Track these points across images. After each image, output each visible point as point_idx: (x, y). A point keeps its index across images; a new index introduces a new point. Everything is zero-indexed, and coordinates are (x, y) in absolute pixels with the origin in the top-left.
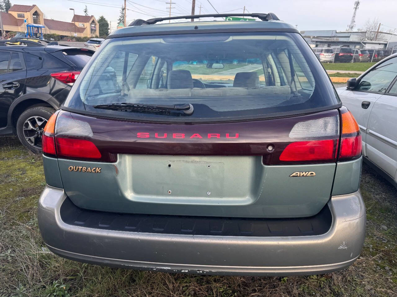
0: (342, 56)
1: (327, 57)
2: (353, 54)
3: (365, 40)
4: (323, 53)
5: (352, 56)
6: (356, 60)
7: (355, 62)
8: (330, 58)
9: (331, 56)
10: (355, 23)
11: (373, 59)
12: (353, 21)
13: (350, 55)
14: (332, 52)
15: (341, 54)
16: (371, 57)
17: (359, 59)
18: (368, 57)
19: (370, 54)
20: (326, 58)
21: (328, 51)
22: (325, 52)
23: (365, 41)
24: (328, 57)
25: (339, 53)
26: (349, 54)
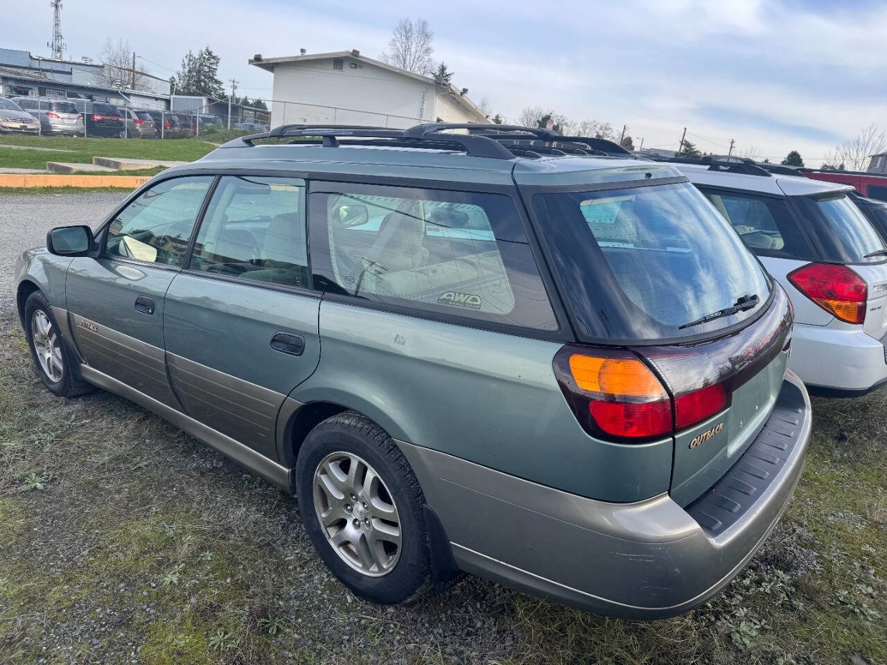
0: (99, 121)
1: (66, 121)
2: (123, 120)
3: (127, 88)
4: (54, 112)
5: (121, 124)
6: (132, 134)
7: (129, 136)
8: (73, 125)
9: (75, 121)
10: (63, 41)
11: (165, 132)
12: (58, 36)
13: (118, 120)
14: (75, 112)
15: (97, 118)
16: (158, 125)
17: (137, 130)
18: (153, 127)
19: (155, 120)
20: (64, 124)
21: (63, 108)
22: (58, 110)
23: (127, 91)
24: (70, 121)
25: (93, 115)
26: (115, 118)
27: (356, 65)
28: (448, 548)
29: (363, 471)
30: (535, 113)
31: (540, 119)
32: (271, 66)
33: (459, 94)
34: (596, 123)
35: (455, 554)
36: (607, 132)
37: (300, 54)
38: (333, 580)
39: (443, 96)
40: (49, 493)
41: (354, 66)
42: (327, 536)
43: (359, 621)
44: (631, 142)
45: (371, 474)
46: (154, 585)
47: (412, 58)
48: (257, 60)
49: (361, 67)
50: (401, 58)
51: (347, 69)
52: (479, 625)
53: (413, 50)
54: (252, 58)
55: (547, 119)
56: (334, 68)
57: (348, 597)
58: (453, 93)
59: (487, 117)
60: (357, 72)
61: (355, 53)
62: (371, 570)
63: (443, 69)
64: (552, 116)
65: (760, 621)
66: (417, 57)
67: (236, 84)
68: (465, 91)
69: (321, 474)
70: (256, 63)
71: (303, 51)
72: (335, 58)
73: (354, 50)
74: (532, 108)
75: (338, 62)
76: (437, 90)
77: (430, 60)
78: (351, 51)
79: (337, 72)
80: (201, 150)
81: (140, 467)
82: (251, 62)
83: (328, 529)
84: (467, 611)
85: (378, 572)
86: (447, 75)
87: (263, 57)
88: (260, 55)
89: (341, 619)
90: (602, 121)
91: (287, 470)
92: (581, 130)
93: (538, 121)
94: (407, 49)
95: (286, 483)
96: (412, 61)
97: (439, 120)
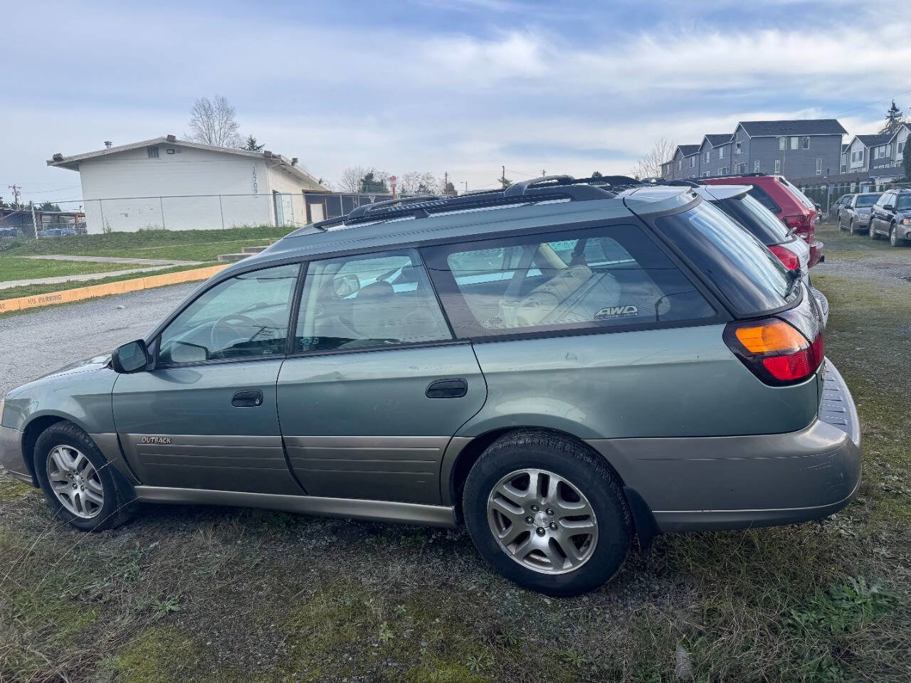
27: (173, 150)
28: (651, 517)
29: (544, 481)
30: (357, 173)
31: (363, 178)
32: (74, 164)
33: (290, 164)
34: (418, 174)
35: (658, 520)
36: (430, 181)
37: (105, 147)
38: (523, 592)
39: (274, 168)
40: (189, 611)
41: (171, 152)
42: (508, 554)
43: (568, 615)
44: (453, 187)
45: (554, 481)
46: (377, 645)
47: (218, 136)
48: (58, 160)
49: (179, 152)
50: (206, 137)
51: (163, 155)
52: (657, 588)
53: (217, 128)
54: (51, 159)
55: (370, 176)
56: (149, 157)
57: (546, 600)
58: (284, 164)
59: (320, 182)
60: (176, 157)
61: (171, 138)
62: (564, 568)
63: (252, 143)
64: (374, 173)
65: (849, 518)
66: (222, 134)
67: (17, 190)
68: (295, 161)
69: (494, 499)
70: (56, 163)
71: (107, 143)
72: (148, 147)
73: (169, 136)
74: (353, 167)
75: (153, 150)
76: (267, 164)
77: (237, 135)
78: (166, 136)
79: (154, 160)
80: (17, 267)
81: (257, 565)
82: (49, 163)
83: (508, 547)
84: (640, 582)
85: (574, 566)
86: (258, 148)
87: (65, 155)
88: (60, 154)
89: (553, 617)
90: (423, 171)
91: (451, 509)
92: (405, 183)
93: (362, 180)
94: (210, 128)
95: (451, 521)
96: (218, 139)
97: (275, 192)
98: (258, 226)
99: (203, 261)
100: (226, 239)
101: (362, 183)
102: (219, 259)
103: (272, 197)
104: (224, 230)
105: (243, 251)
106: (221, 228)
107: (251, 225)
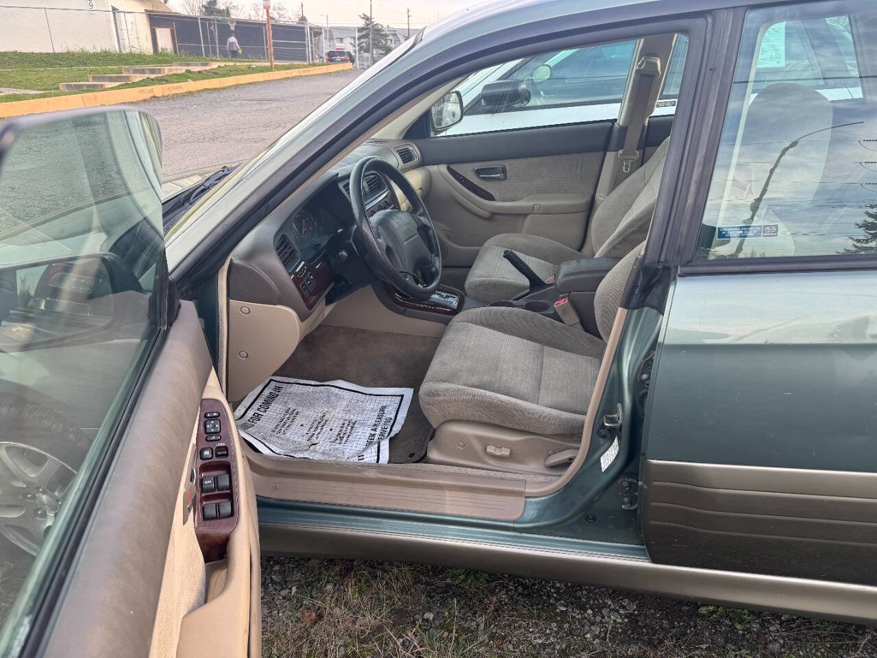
97: (114, 9)
98: (99, 51)
99: (38, 90)
100: (60, 65)
101: (204, 10)
102: (61, 88)
103: (111, 13)
104: (55, 54)
105: (91, 80)
106: (51, 51)
107: (90, 49)
